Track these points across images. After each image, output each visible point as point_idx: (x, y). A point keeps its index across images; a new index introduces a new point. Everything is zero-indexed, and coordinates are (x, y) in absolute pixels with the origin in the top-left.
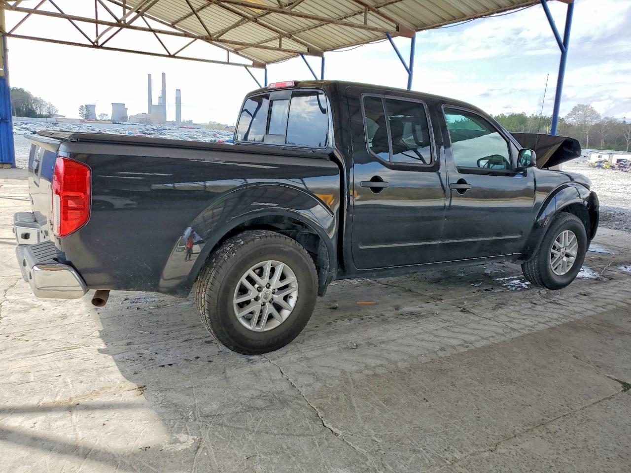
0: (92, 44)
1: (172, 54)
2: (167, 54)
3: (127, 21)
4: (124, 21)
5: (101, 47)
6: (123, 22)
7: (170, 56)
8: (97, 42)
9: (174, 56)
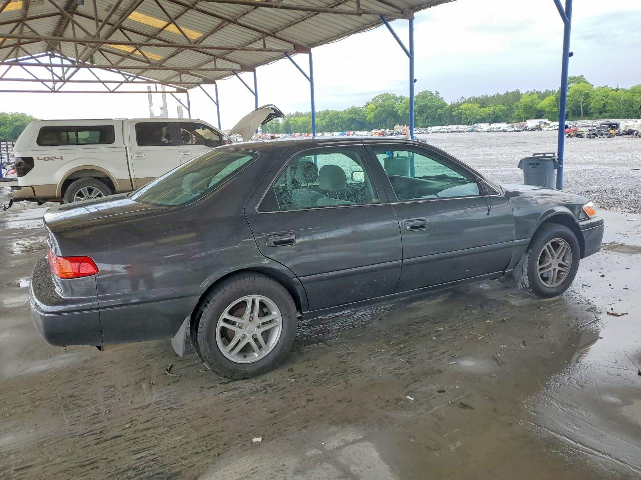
0: (50, 90)
1: (112, 90)
2: (108, 91)
3: (66, 78)
4: (64, 78)
5: (57, 92)
6: (62, 79)
7: (110, 92)
8: (54, 88)
9: (113, 92)
